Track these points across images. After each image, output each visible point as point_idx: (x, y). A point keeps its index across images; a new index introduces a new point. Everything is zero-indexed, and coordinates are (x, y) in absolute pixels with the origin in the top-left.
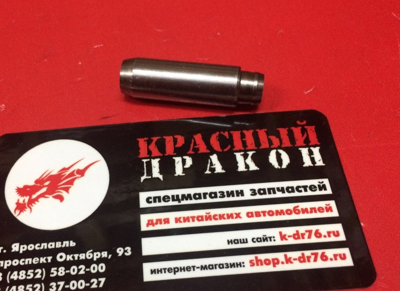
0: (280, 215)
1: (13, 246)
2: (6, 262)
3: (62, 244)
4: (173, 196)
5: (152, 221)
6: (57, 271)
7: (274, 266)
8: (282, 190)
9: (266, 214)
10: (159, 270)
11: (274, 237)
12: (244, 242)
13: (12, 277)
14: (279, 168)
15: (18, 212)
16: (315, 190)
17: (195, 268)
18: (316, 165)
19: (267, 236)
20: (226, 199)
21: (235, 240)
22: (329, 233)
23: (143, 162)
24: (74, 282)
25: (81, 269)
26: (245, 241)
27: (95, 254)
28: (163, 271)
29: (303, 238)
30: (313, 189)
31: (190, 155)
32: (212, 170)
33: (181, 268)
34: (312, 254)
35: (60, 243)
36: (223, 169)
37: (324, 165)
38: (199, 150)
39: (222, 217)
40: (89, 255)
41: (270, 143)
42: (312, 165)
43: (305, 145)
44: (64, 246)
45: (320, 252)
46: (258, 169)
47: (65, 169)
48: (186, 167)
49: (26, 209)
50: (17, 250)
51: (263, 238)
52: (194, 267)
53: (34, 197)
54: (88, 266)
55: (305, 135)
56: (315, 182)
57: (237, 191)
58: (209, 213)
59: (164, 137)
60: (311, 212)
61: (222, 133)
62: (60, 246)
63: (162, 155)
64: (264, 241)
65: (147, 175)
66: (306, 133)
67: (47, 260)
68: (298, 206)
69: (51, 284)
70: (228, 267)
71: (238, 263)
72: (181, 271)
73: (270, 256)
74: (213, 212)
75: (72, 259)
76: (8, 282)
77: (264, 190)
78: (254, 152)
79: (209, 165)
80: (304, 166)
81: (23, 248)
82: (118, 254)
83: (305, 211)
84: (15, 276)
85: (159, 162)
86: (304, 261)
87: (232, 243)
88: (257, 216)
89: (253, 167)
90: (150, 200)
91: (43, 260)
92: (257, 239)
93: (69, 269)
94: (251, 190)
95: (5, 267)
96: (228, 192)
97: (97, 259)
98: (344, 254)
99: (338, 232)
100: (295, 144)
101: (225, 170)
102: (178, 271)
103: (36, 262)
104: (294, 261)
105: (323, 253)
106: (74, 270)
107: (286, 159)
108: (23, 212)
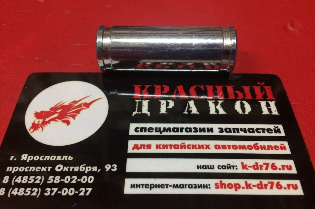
0: (243, 149)
1: (23, 156)
2: (15, 168)
3: (62, 158)
4: (156, 128)
5: (137, 145)
6: (54, 179)
7: (236, 190)
8: (244, 130)
9: (231, 147)
10: (138, 185)
11: (236, 166)
12: (211, 168)
13: (16, 181)
14: (243, 114)
15: (32, 130)
16: (272, 133)
17: (168, 186)
18: (272, 114)
19: (231, 165)
20: (198, 134)
21: (203, 166)
22: (283, 167)
23: (136, 102)
24: (66, 189)
25: (74, 178)
26: (212, 167)
27: (87, 167)
28: (141, 186)
29: (261, 169)
30: (270, 132)
31: (173, 100)
32: (189, 111)
33: (156, 185)
34: (269, 183)
35: (61, 157)
37: (279, 114)
39: (194, 147)
40: (82, 168)
41: (236, 95)
42: (269, 114)
44: (63, 159)
45: (275, 181)
46: (226, 113)
47: (75, 102)
48: (168, 108)
49: (39, 129)
50: (25, 159)
51: (227, 166)
52: (167, 185)
53: (47, 120)
54: (79, 177)
55: (264, 93)
56: (272, 127)
57: (208, 129)
58: (184, 143)
59: (154, 86)
60: (268, 149)
61: (199, 86)
62: (60, 159)
63: (151, 98)
64: (228, 169)
65: (138, 111)
66: (264, 91)
67: (47, 169)
68: (257, 144)
69: (46, 189)
70: (196, 188)
71: (205, 185)
72: (156, 188)
73: (233, 181)
74: (187, 142)
75: (67, 170)
76: (13, 184)
77: (230, 129)
78: (223, 101)
79: (187, 108)
80: (263, 114)
81: (30, 158)
82: (106, 169)
83: (263, 148)
84: (19, 180)
85: (148, 102)
86: (262, 188)
87: (201, 168)
88: (223, 148)
89: (222, 111)
90: (138, 130)
91: (44, 169)
92: (223, 166)
93: (64, 178)
94: (219, 128)
95: (13, 172)
96: (200, 128)
97: (88, 172)
98: (296, 185)
99: (290, 166)
100: (256, 98)
101: (199, 112)
102: (153, 187)
103: (38, 170)
104: (253, 188)
105: (278, 183)
106: (67, 180)
107: (248, 108)
108: (36, 130)
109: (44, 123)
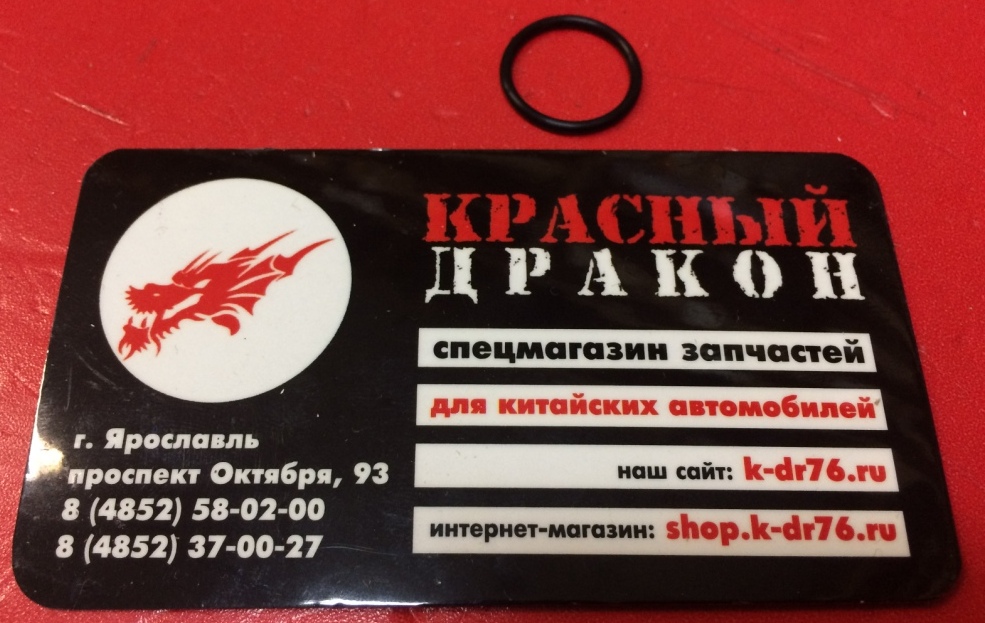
0: (751, 414)
1: (110, 434)
2: (91, 472)
3: (226, 441)
4: (498, 345)
5: (444, 402)
6: (211, 507)
7: (725, 542)
8: (758, 353)
9: (718, 409)
10: (452, 526)
11: (729, 470)
12: (657, 476)
13: (102, 512)
14: (757, 296)
15: (127, 349)
16: (837, 360)
17: (537, 530)
18: (843, 297)
19: (714, 465)
20: (623, 364)
21: (636, 468)
22: (861, 470)
23: (434, 253)
24: (249, 539)
25: (268, 506)
26: (661, 474)
27: (303, 472)
28: (460, 530)
29: (800, 477)
30: (833, 357)
31: (546, 247)
32: (597, 287)
33: (502, 526)
34: (818, 520)
35: (222, 437)
36: (623, 286)
37: (862, 298)
38: (568, 236)
39: (610, 407)
40: (287, 474)
41: (740, 233)
42: (835, 297)
43: (820, 244)
44: (229, 445)
45: (836, 515)
46: (706, 294)
47: (247, 253)
48: (533, 274)
49: (147, 345)
50: (119, 445)
51: (704, 469)
52: (533, 527)
53: (169, 314)
54: (283, 503)
55: (823, 222)
56: (838, 340)
57: (651, 346)
58: (582, 395)
59: (488, 196)
60: (824, 414)
61: (626, 197)
62: (221, 445)
63: (479, 239)
64: (705, 477)
65: (441, 288)
66: (824, 217)
67: (187, 477)
68: (794, 397)
69: (194, 539)
70: (613, 535)
71: (640, 528)
72: (502, 535)
73: (718, 516)
74: (591, 392)
75: (247, 481)
76: (93, 523)
77: (716, 348)
78: (700, 252)
80: (817, 296)
81: (133, 442)
82: (358, 478)
83: (810, 410)
84: (108, 511)
85: (471, 256)
86: (797, 536)
87: (628, 477)
88: (693, 413)
89: (694, 289)
90: (444, 350)
91: (177, 476)
92: (691, 469)
93: (239, 506)
94: (685, 346)
95: (88, 486)
96: (629, 346)
97: (306, 485)
98: (892, 527)
99: (882, 469)
100: (799, 241)
101: (626, 291)
102: (494, 535)
103: (161, 479)
104: (774, 536)
105: (844, 520)
106: (249, 510)
107: (774, 278)
108: (140, 350)
109: (163, 327)
